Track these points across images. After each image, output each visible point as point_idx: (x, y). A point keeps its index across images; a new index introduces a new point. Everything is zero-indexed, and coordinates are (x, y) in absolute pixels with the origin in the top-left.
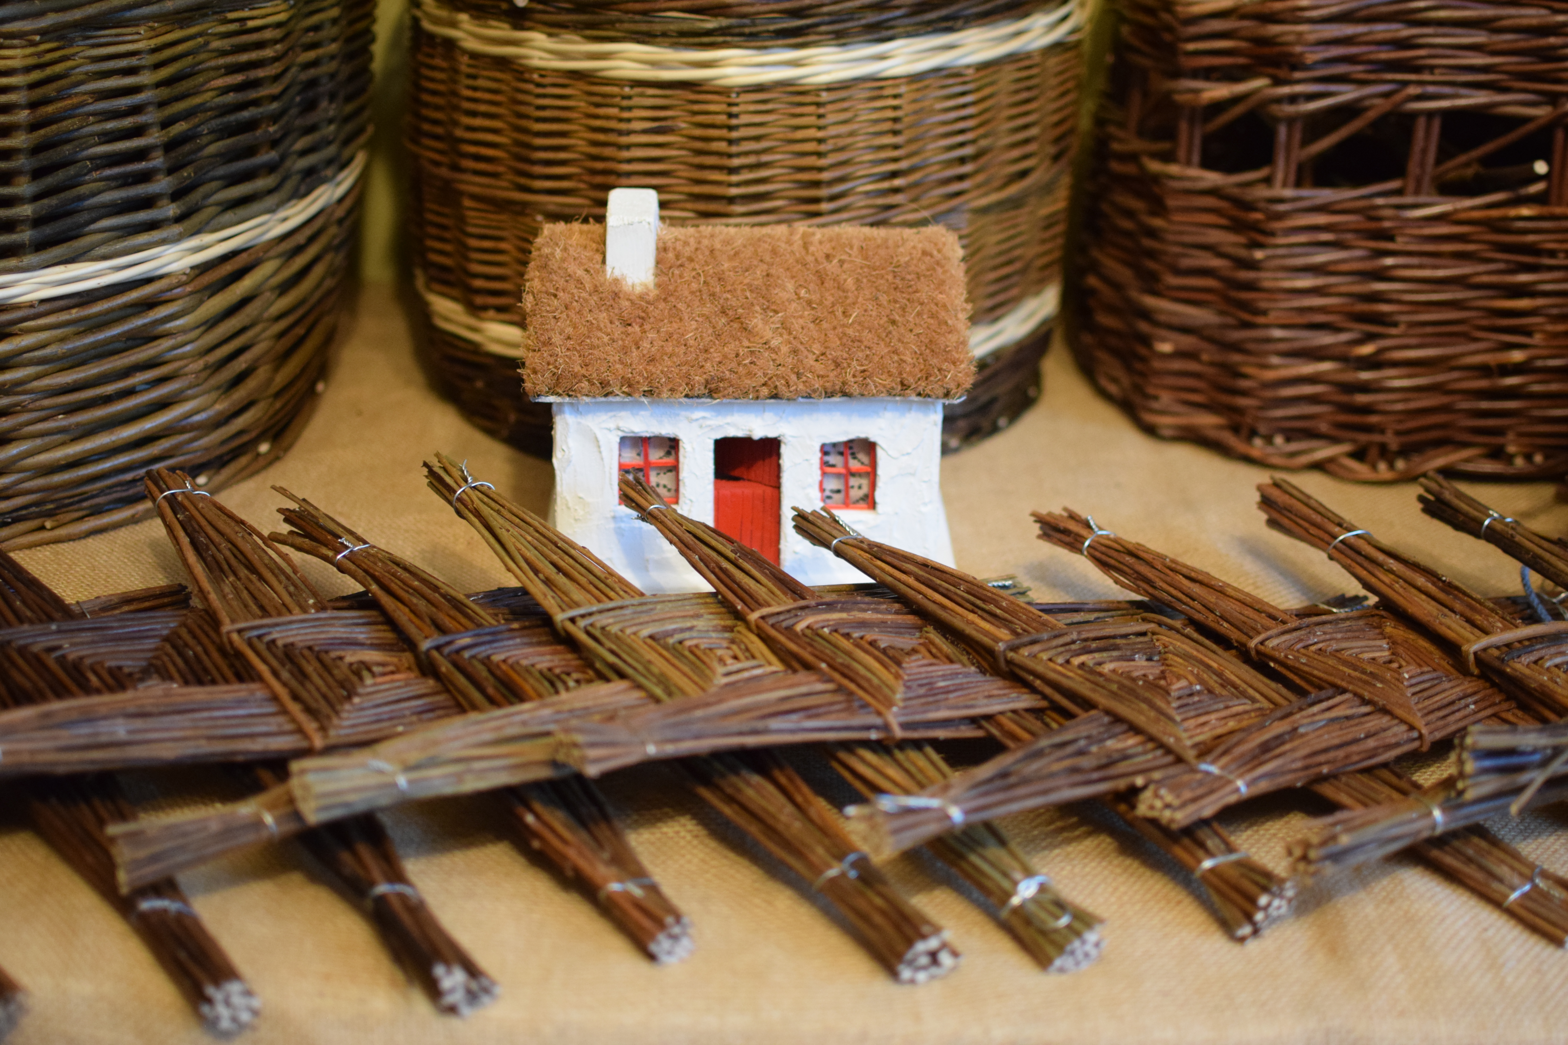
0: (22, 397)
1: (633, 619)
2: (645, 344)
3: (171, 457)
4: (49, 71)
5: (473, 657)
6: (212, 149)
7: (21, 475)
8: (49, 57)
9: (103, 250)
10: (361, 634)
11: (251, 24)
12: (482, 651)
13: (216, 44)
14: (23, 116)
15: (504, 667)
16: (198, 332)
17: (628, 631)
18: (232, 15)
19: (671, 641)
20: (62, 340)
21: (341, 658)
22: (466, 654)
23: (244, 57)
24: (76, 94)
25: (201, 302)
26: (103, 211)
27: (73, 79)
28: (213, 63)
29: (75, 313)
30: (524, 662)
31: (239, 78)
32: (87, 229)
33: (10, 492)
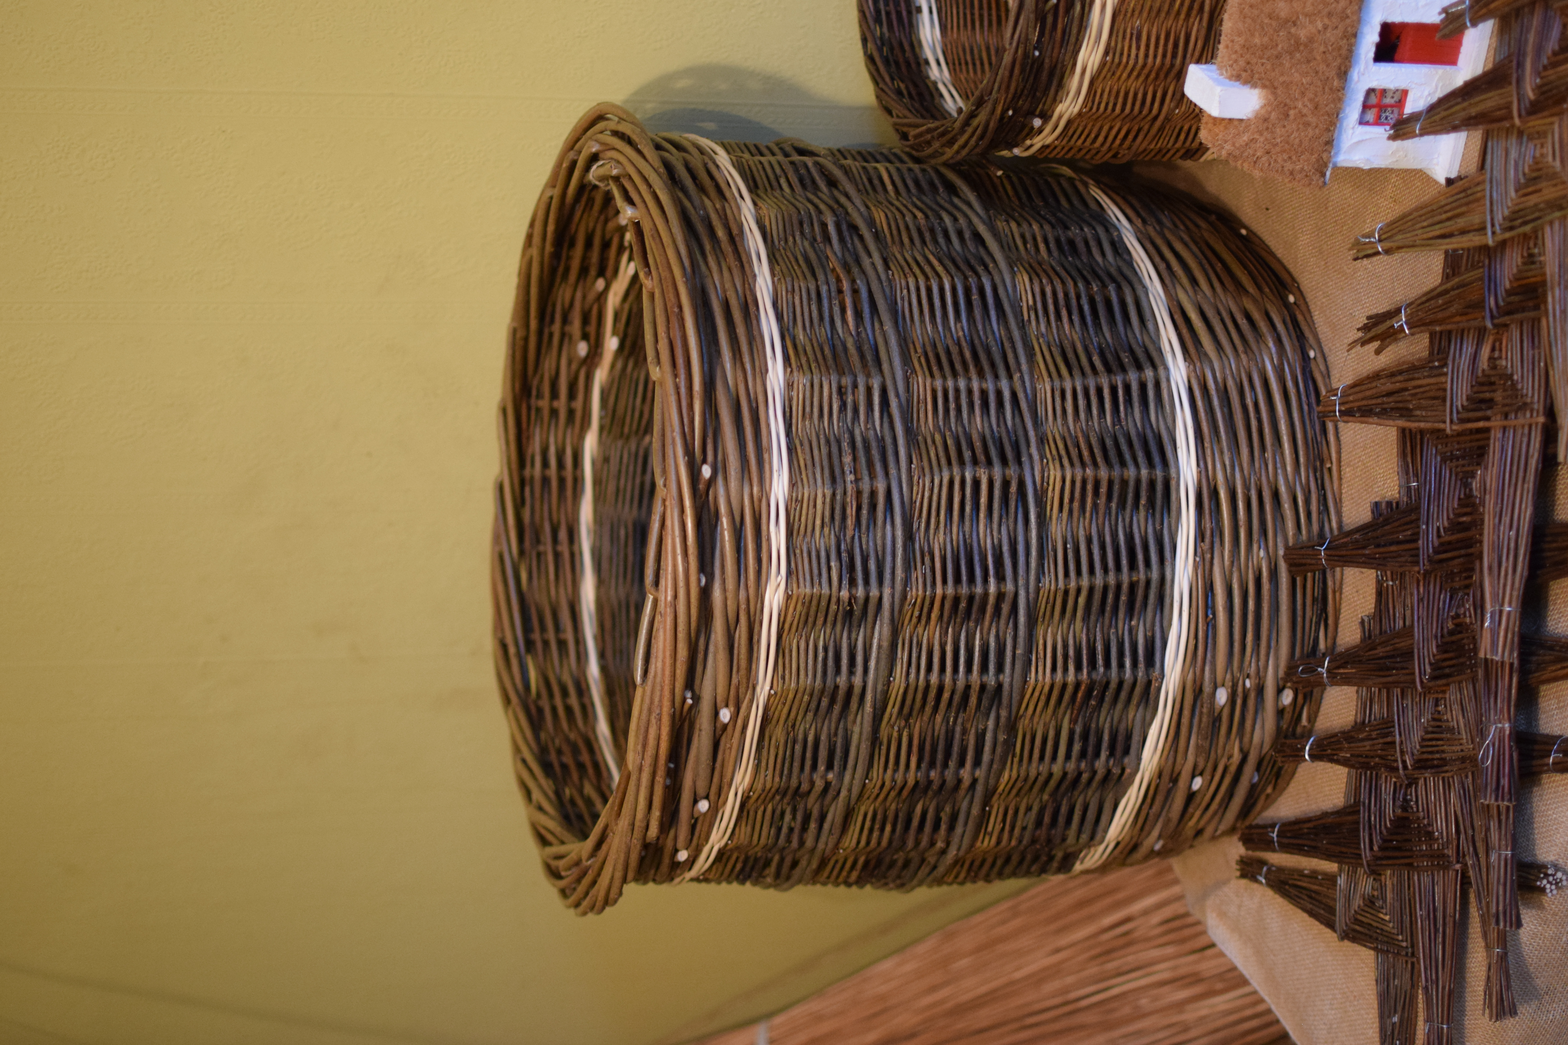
0: (1252, 480)
1: (1501, 194)
2: (1305, 111)
3: (1297, 377)
4: (1063, 452)
5: (1503, 300)
6: (1108, 335)
7: (1297, 483)
8: (1054, 452)
9: (1169, 420)
10: (1468, 349)
11: (1031, 302)
12: (1501, 292)
13: (1043, 328)
14: (1089, 472)
15: (1515, 285)
16: (1224, 358)
17: (1510, 204)
18: (1026, 317)
19: (1522, 181)
20: (1222, 453)
21: (1483, 370)
22: (1501, 303)
23: (1051, 308)
24: (1075, 432)
25: (1206, 354)
26: (1145, 418)
27: (1066, 435)
28: (1055, 331)
29: (1207, 445)
30: (1515, 270)
31: (1064, 313)
32: (1156, 430)
33: (1307, 490)
